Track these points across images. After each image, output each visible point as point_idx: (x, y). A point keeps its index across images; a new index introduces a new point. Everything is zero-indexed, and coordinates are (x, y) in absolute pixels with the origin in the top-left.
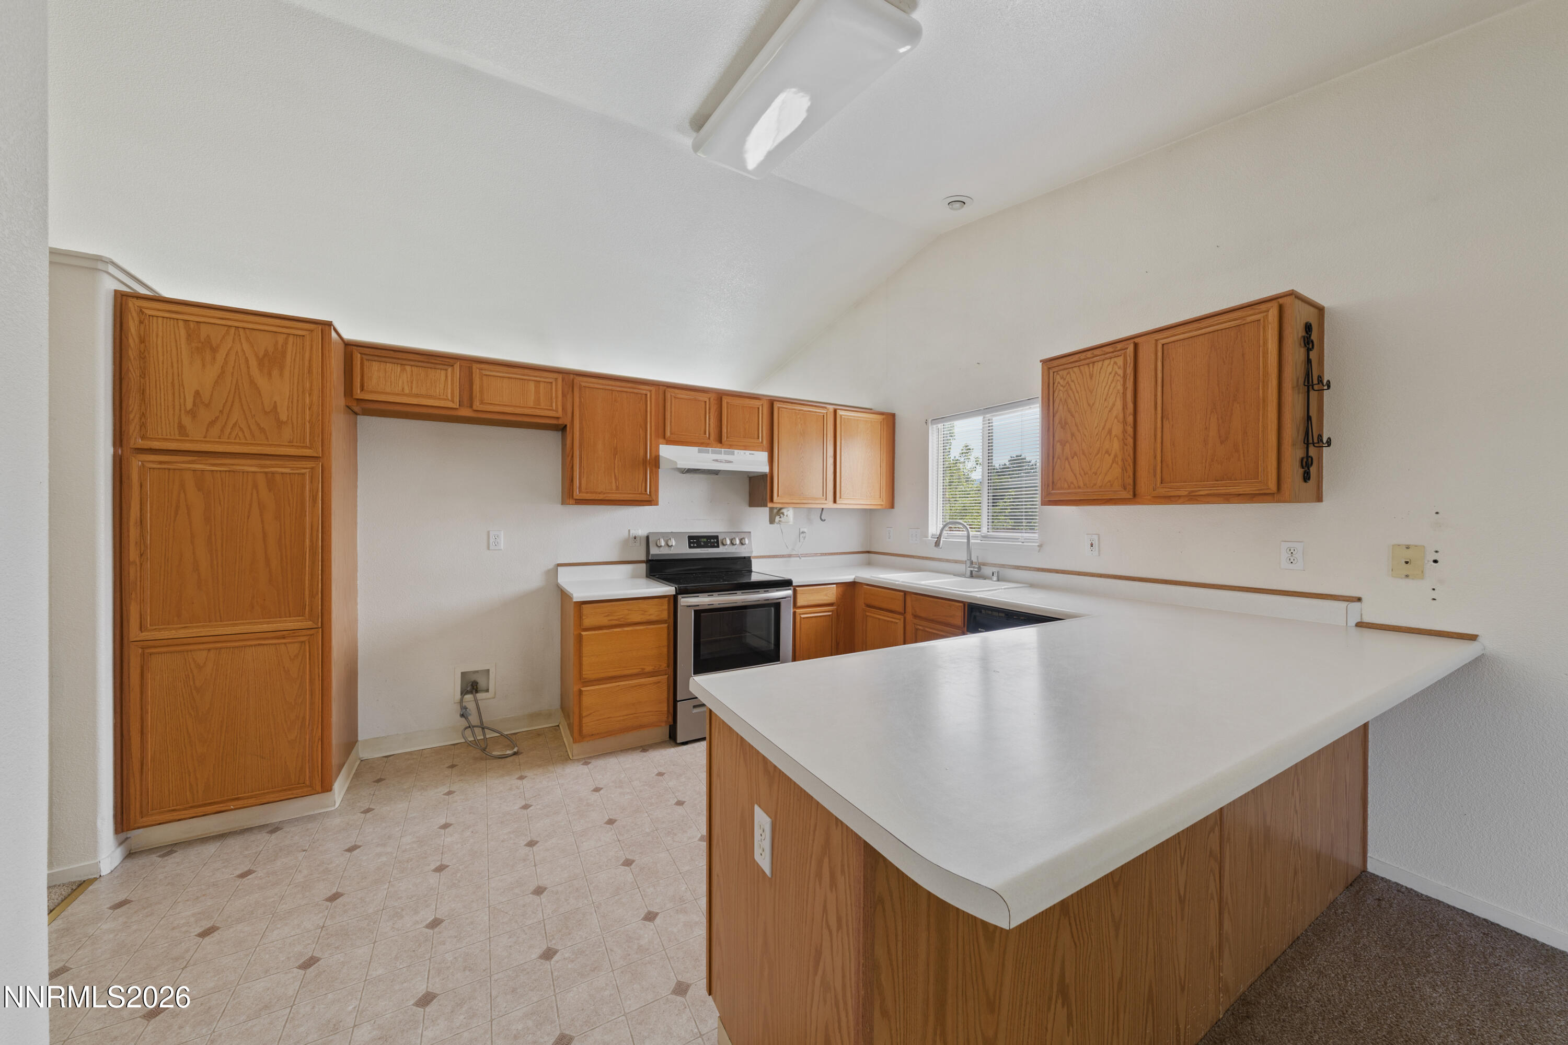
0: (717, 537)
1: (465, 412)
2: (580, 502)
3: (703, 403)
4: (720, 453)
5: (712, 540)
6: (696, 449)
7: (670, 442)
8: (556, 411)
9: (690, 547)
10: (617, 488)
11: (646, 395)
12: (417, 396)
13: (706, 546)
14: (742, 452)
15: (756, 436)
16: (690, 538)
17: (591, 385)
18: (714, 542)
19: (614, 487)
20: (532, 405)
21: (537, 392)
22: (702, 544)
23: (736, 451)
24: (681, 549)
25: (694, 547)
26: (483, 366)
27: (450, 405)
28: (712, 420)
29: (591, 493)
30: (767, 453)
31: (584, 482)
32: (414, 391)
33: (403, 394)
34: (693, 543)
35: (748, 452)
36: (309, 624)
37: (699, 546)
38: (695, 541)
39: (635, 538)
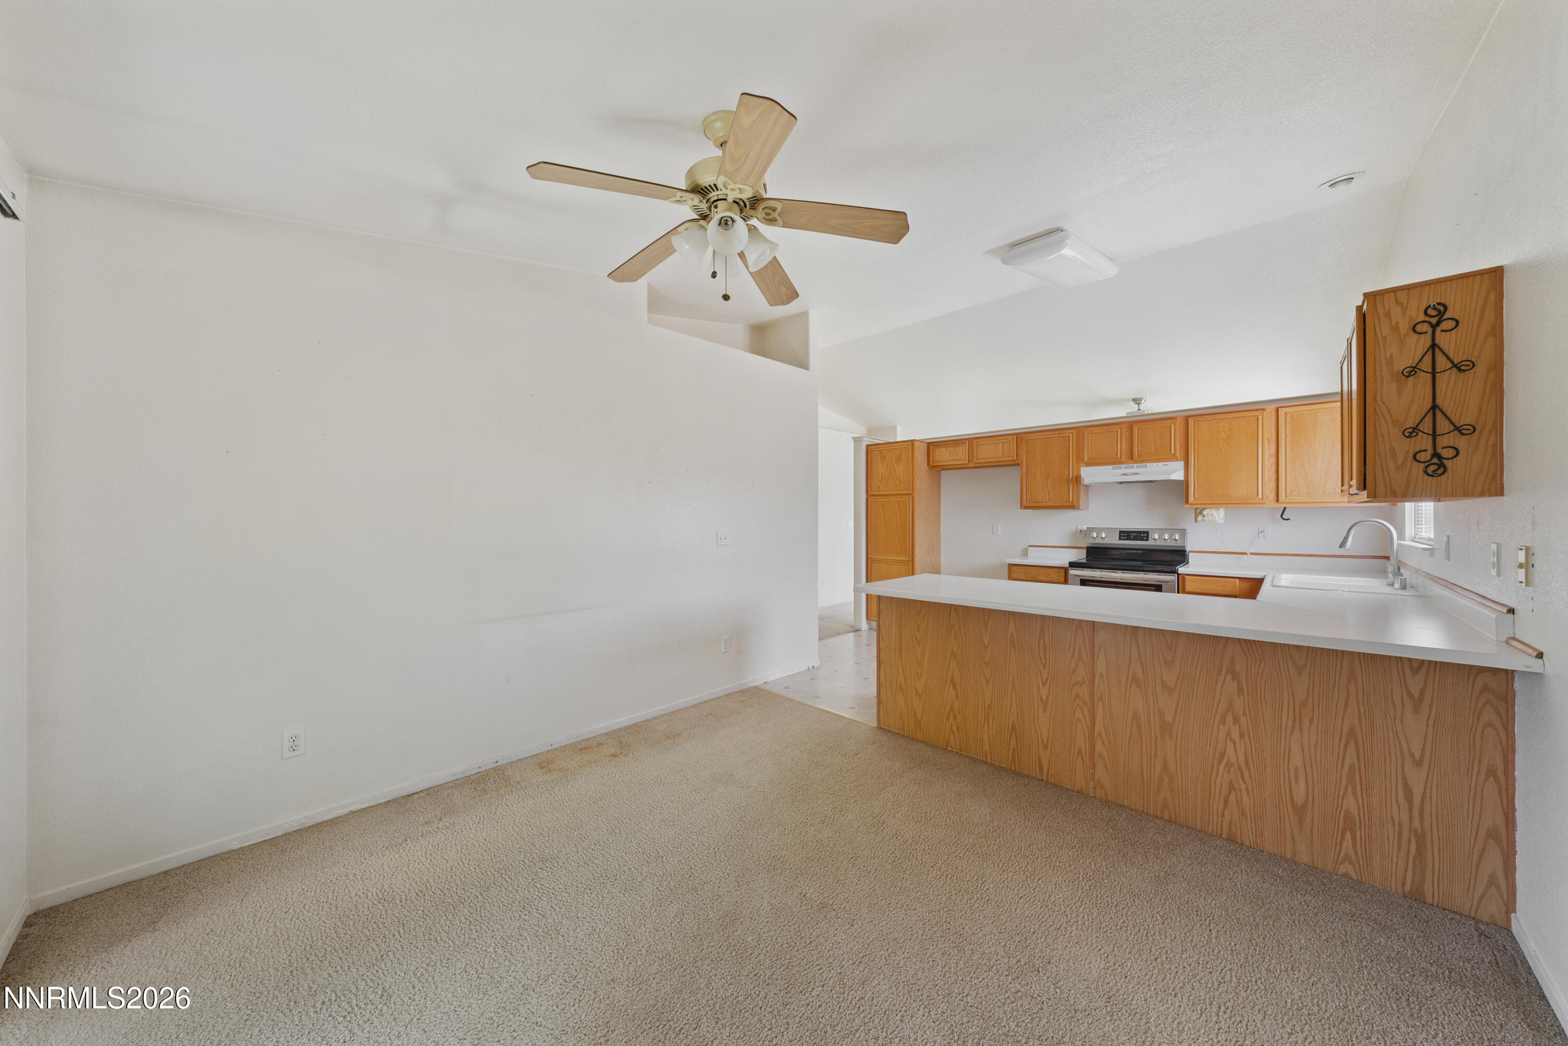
0: (1147, 533)
1: (971, 465)
2: (1027, 508)
3: (1116, 433)
4: (1133, 467)
5: (1142, 535)
6: (1111, 467)
7: (1087, 465)
8: (1013, 457)
9: (1120, 539)
10: (1050, 499)
11: (1069, 436)
12: (951, 461)
13: (1135, 539)
14: (1155, 464)
15: (1169, 450)
16: (1121, 532)
17: (1033, 438)
18: (1144, 536)
19: (1047, 498)
20: (1000, 455)
21: (1003, 448)
22: (1132, 537)
23: (1148, 464)
24: (1114, 540)
25: (1124, 539)
26: (977, 440)
27: (965, 463)
28: (1124, 444)
29: (1033, 502)
30: (1183, 462)
31: (1028, 496)
32: (951, 459)
33: (946, 461)
34: (1124, 536)
35: (1161, 464)
36: (907, 559)
37: (1129, 539)
38: (1125, 535)
39: (1081, 531)
